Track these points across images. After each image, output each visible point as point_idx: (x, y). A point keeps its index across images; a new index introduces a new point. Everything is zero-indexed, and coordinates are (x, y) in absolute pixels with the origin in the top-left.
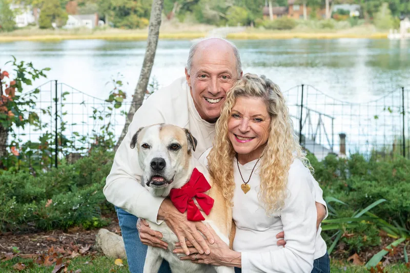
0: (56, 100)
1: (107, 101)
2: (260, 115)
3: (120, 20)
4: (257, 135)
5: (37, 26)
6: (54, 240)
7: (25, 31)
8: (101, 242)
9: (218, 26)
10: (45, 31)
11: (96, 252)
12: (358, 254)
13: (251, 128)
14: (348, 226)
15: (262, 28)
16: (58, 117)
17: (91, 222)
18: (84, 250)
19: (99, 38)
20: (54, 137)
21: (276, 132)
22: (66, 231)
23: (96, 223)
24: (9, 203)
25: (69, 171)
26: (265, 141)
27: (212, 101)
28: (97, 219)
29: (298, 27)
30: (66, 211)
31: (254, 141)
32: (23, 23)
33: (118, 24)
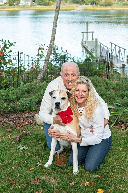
0: (19, 55)
1: (37, 56)
2: (85, 90)
3: (41, 2)
4: (84, 97)
5: (8, 4)
6: (20, 117)
7: (3, 6)
8: (36, 119)
9: (81, 4)
10: (11, 6)
11: (34, 122)
12: (124, 124)
13: (83, 94)
14: (121, 114)
15: (99, 6)
16: (19, 62)
17: (32, 109)
18: (30, 121)
19: (33, 10)
20: (18, 69)
21: (90, 95)
22: (23, 113)
23: (34, 110)
24: (4, 104)
25: (24, 88)
26: (87, 98)
27: (70, 83)
28: (34, 108)
29: (113, 5)
30: (23, 106)
31: (84, 98)
32: (2, 3)
33: (40, 4)
